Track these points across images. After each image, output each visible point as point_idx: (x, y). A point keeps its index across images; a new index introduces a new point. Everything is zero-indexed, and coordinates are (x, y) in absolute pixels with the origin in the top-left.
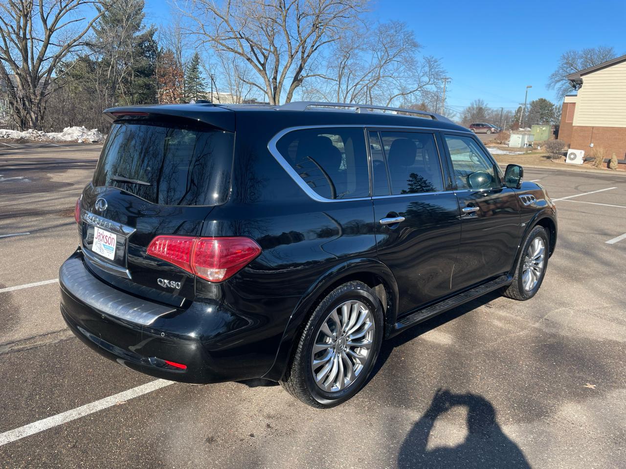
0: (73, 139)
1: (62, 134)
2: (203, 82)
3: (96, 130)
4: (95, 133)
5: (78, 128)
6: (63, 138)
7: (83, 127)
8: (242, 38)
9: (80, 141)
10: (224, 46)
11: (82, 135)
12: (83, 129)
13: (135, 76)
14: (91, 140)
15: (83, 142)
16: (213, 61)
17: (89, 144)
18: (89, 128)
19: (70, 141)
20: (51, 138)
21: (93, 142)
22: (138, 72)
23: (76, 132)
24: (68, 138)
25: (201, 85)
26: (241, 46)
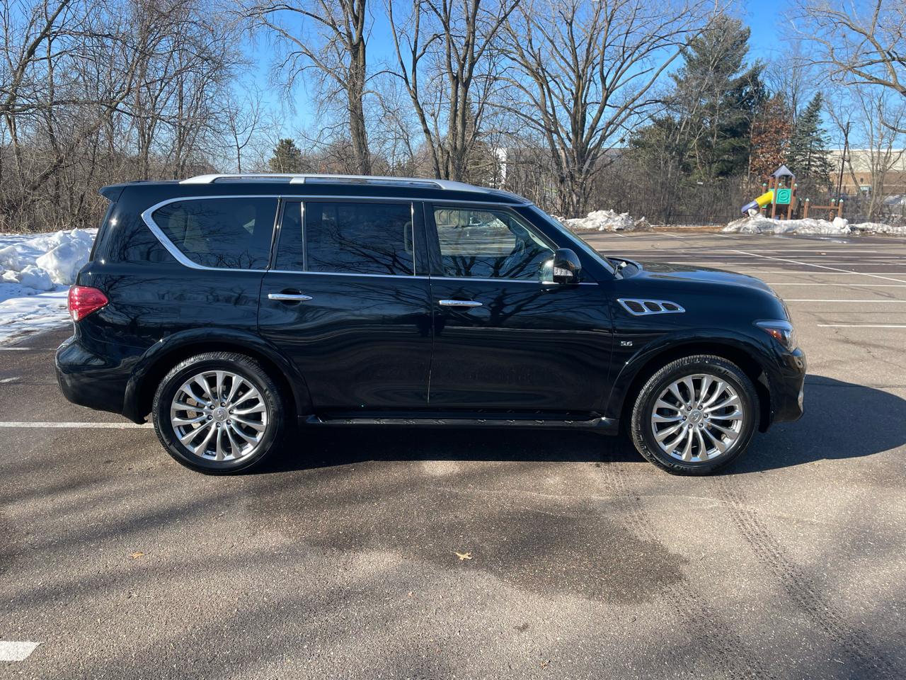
0: (595, 226)
1: (584, 220)
2: (822, 136)
3: (626, 214)
4: (624, 218)
5: (604, 212)
6: (584, 226)
7: (612, 211)
8: (894, 59)
9: (601, 229)
10: (864, 75)
11: (607, 222)
12: (610, 214)
13: (718, 137)
14: (615, 227)
15: (605, 230)
16: (846, 102)
17: (612, 232)
18: (618, 212)
19: (591, 229)
20: (570, 225)
21: (617, 229)
22: (726, 131)
23: (601, 217)
24: (589, 225)
25: (819, 140)
26: (893, 73)
